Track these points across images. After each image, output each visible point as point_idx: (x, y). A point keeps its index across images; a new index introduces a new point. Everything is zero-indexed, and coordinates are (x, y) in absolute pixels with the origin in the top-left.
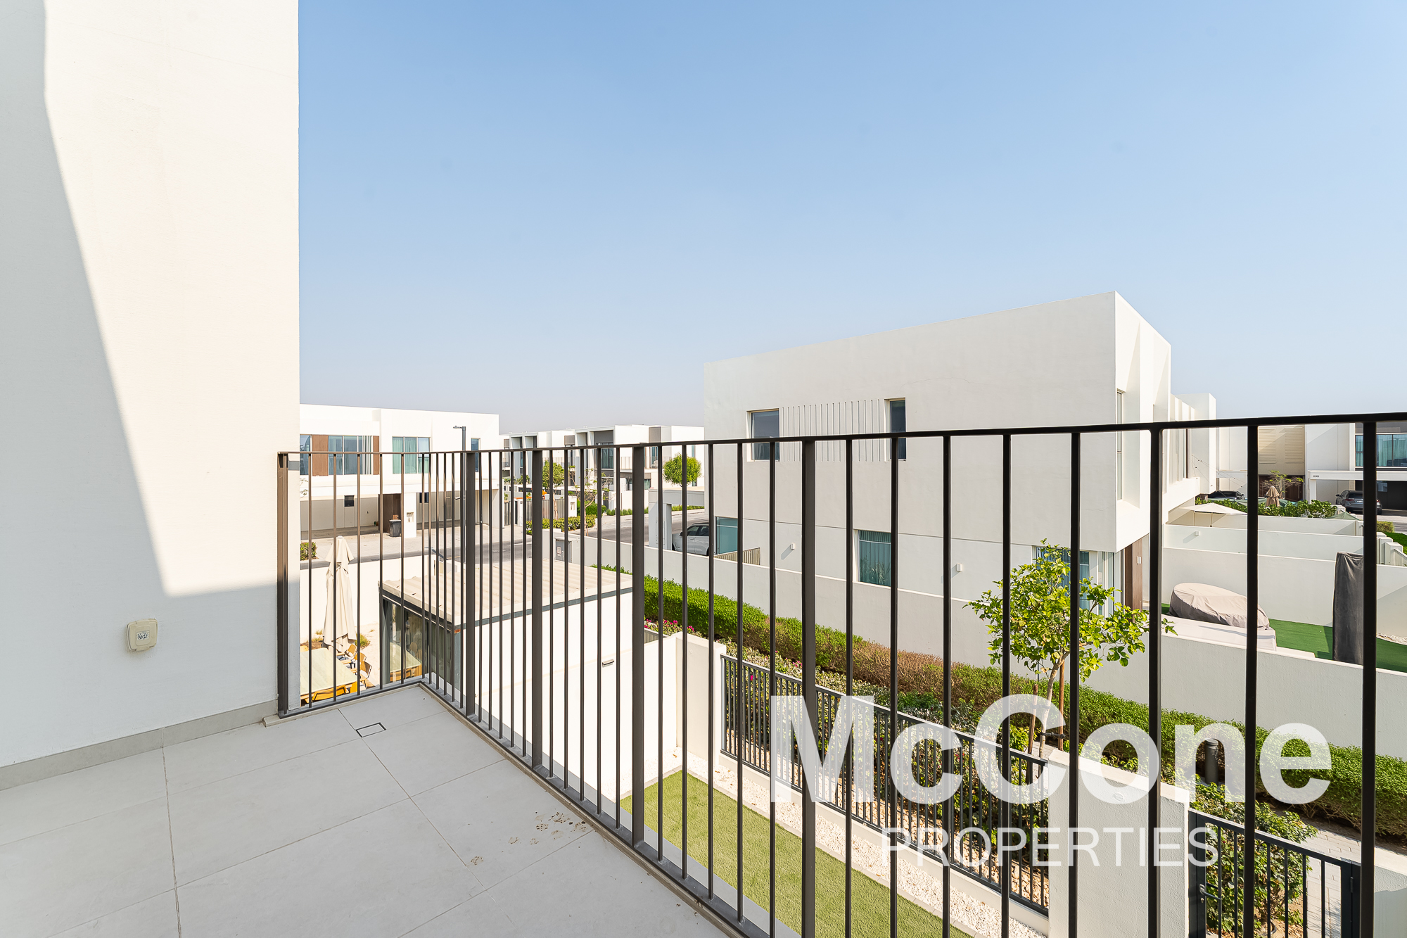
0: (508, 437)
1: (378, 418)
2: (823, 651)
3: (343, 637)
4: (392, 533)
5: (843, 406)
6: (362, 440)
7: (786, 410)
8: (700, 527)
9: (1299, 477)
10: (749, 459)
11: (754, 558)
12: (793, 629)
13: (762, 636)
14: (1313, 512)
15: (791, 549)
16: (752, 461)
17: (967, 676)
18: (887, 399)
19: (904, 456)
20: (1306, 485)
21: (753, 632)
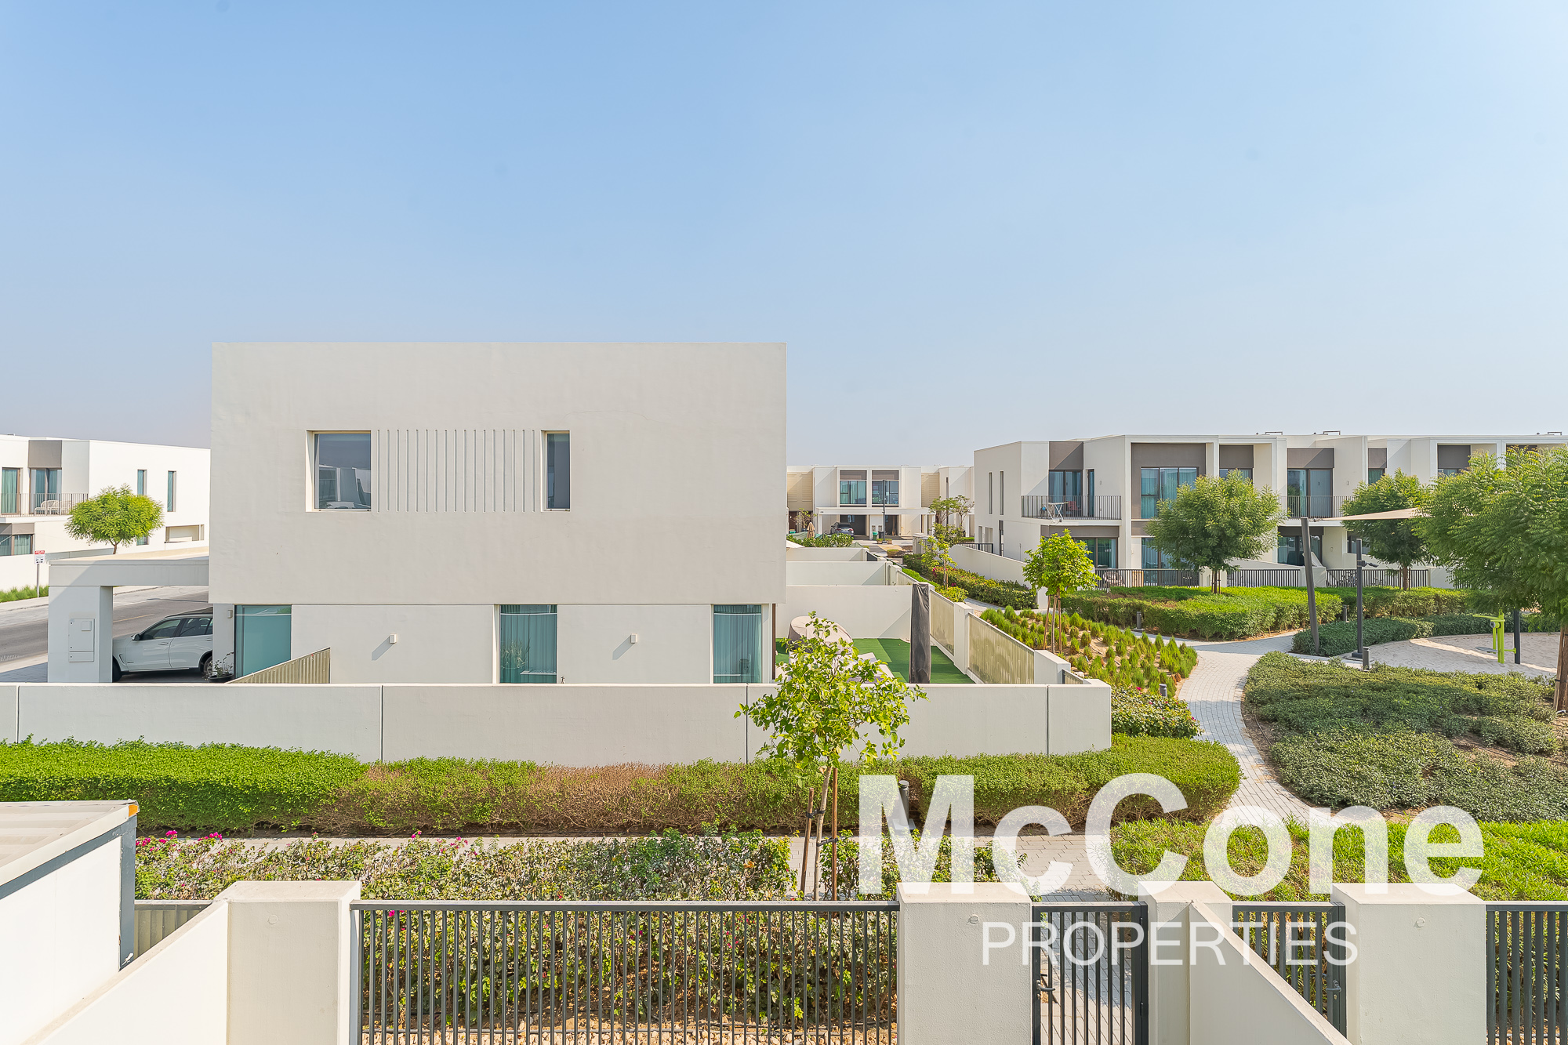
5: (480, 434)
7: (383, 434)
8: (184, 620)
9: (810, 513)
10: (310, 505)
11: (319, 667)
12: (424, 777)
13: (364, 804)
14: (841, 543)
15: (389, 643)
16: (317, 510)
17: (684, 781)
18: (545, 431)
19: (566, 505)
20: (815, 519)
21: (346, 803)
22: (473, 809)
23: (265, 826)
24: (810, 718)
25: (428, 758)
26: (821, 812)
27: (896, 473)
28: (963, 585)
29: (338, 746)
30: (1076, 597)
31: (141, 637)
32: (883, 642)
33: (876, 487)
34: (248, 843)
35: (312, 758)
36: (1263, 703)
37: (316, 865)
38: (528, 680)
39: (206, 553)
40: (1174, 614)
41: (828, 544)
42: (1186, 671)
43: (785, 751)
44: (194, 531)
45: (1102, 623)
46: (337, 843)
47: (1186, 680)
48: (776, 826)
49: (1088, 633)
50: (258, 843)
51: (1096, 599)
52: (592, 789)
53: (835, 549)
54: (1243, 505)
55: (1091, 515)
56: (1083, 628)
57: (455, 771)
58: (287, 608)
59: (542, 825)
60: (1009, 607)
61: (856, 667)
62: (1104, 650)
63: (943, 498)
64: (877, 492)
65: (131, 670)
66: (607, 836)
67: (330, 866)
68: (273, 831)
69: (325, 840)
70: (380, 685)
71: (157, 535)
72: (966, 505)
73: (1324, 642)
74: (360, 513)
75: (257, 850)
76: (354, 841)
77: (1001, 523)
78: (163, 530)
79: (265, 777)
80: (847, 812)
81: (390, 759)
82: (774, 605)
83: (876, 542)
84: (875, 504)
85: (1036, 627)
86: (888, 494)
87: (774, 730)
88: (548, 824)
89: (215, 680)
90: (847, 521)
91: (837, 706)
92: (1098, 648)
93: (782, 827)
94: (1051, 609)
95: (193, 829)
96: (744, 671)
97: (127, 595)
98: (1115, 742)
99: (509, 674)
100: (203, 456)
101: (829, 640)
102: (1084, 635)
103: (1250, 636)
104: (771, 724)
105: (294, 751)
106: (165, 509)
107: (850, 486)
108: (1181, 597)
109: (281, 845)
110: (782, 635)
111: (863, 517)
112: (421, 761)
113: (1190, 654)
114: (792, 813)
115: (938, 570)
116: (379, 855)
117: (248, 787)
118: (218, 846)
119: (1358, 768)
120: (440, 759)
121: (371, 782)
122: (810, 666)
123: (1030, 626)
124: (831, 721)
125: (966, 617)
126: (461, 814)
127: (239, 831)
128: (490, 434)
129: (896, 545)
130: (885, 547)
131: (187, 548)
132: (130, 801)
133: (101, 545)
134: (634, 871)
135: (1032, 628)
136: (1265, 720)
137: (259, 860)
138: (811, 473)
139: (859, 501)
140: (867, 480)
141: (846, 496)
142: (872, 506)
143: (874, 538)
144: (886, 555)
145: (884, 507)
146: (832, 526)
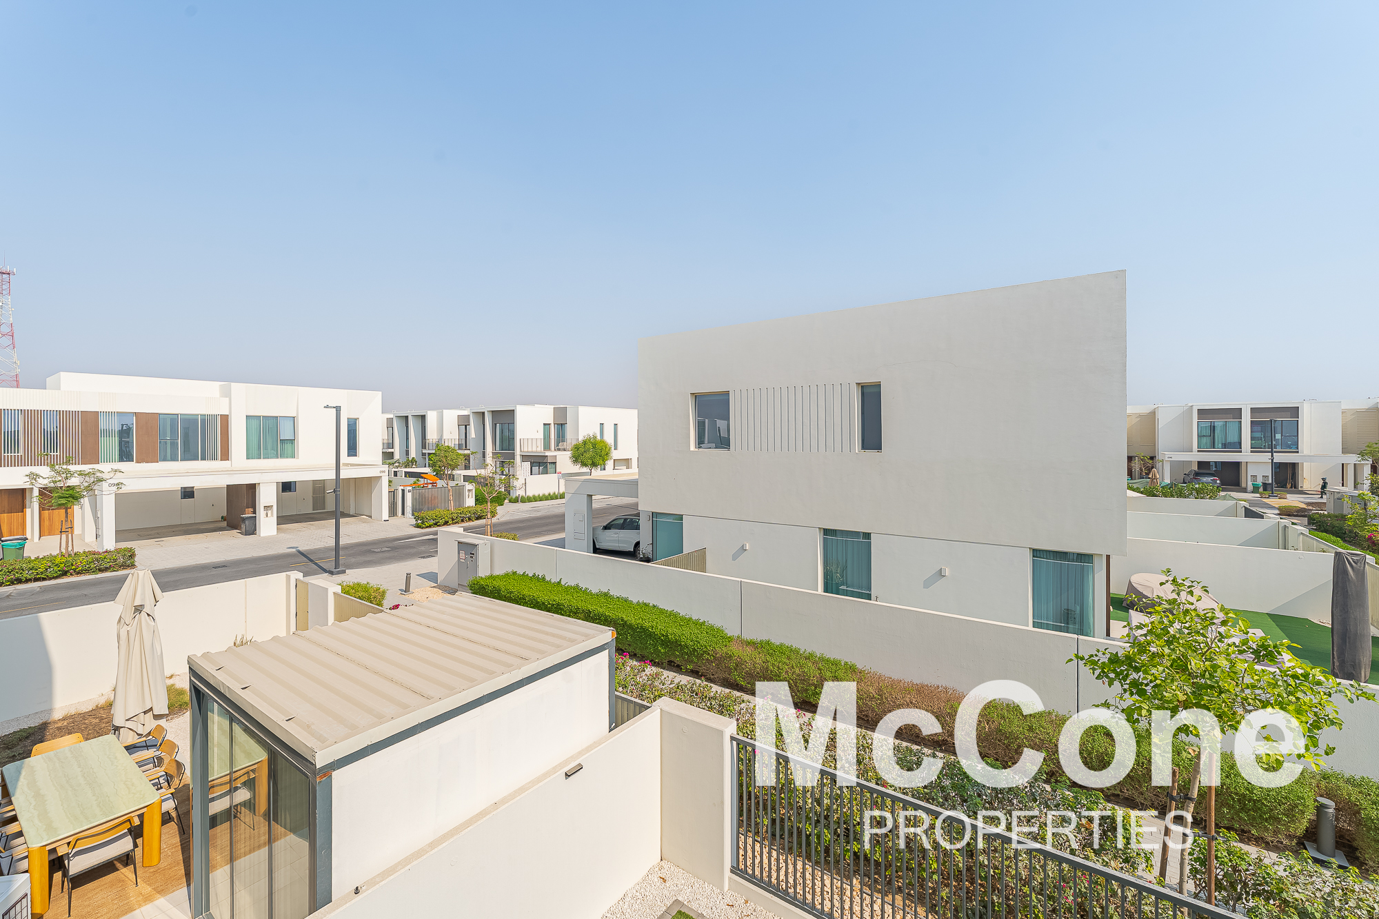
0: (391, 416)
1: (227, 394)
2: (813, 684)
3: (145, 713)
4: (244, 530)
5: (806, 389)
6: (206, 420)
7: (738, 393)
8: (625, 520)
9: (1152, 458)
10: (692, 448)
11: (698, 561)
12: (771, 655)
13: (732, 665)
14: (1200, 494)
15: (743, 549)
16: (697, 450)
17: (1003, 717)
18: (859, 384)
19: (878, 447)
20: (1159, 465)
21: (720, 660)
22: (807, 690)
23: (673, 664)
24: (1174, 687)
25: (773, 641)
26: (1191, 799)
27: (1295, 411)
29: (714, 620)
31: (606, 528)
32: (1273, 617)
33: (1258, 428)
34: (666, 673)
35: (699, 624)
37: (704, 700)
38: (846, 593)
39: (637, 477)
41: (1181, 495)
43: (1136, 716)
44: (627, 462)
46: (716, 689)
48: (1118, 795)
50: (672, 674)
52: (908, 700)
53: (1191, 501)
57: (793, 656)
58: (680, 517)
59: (863, 719)
61: (1245, 642)
64: (1258, 435)
65: (601, 547)
66: (925, 747)
67: (713, 703)
68: (677, 669)
69: (709, 684)
70: (740, 580)
71: (610, 464)
74: (721, 452)
75: (670, 679)
76: (727, 691)
78: (613, 461)
79: (673, 631)
80: (1226, 810)
81: (747, 636)
82: (1108, 557)
83: (1258, 495)
84: (1255, 448)
86: (1278, 436)
87: (1120, 690)
88: (868, 720)
89: (641, 560)
90: (1209, 469)
91: (1217, 682)
93: (1127, 799)
95: (635, 655)
96: (1070, 622)
97: (600, 501)
99: (831, 586)
100: (633, 414)
101: (1201, 606)
104: (1117, 683)
105: (687, 616)
106: (613, 448)
107: (1213, 428)
109: (684, 680)
110: (1119, 590)
111: (1237, 465)
112: (768, 643)
114: (1141, 786)
116: (743, 705)
117: (663, 635)
118: (650, 670)
120: (782, 645)
121: (736, 650)
122: (1172, 631)
124: (1206, 698)
126: (798, 691)
127: (658, 663)
128: (814, 389)
129: (1293, 500)
130: (1273, 501)
131: (624, 474)
132: (612, 628)
133: (585, 470)
134: (954, 787)
137: (671, 686)
138: (1153, 414)
139: (1224, 446)
140: (1242, 420)
141: (1208, 439)
142: (1252, 452)
143: (1255, 490)
144: (1277, 512)
145: (1272, 452)
146: (1185, 474)
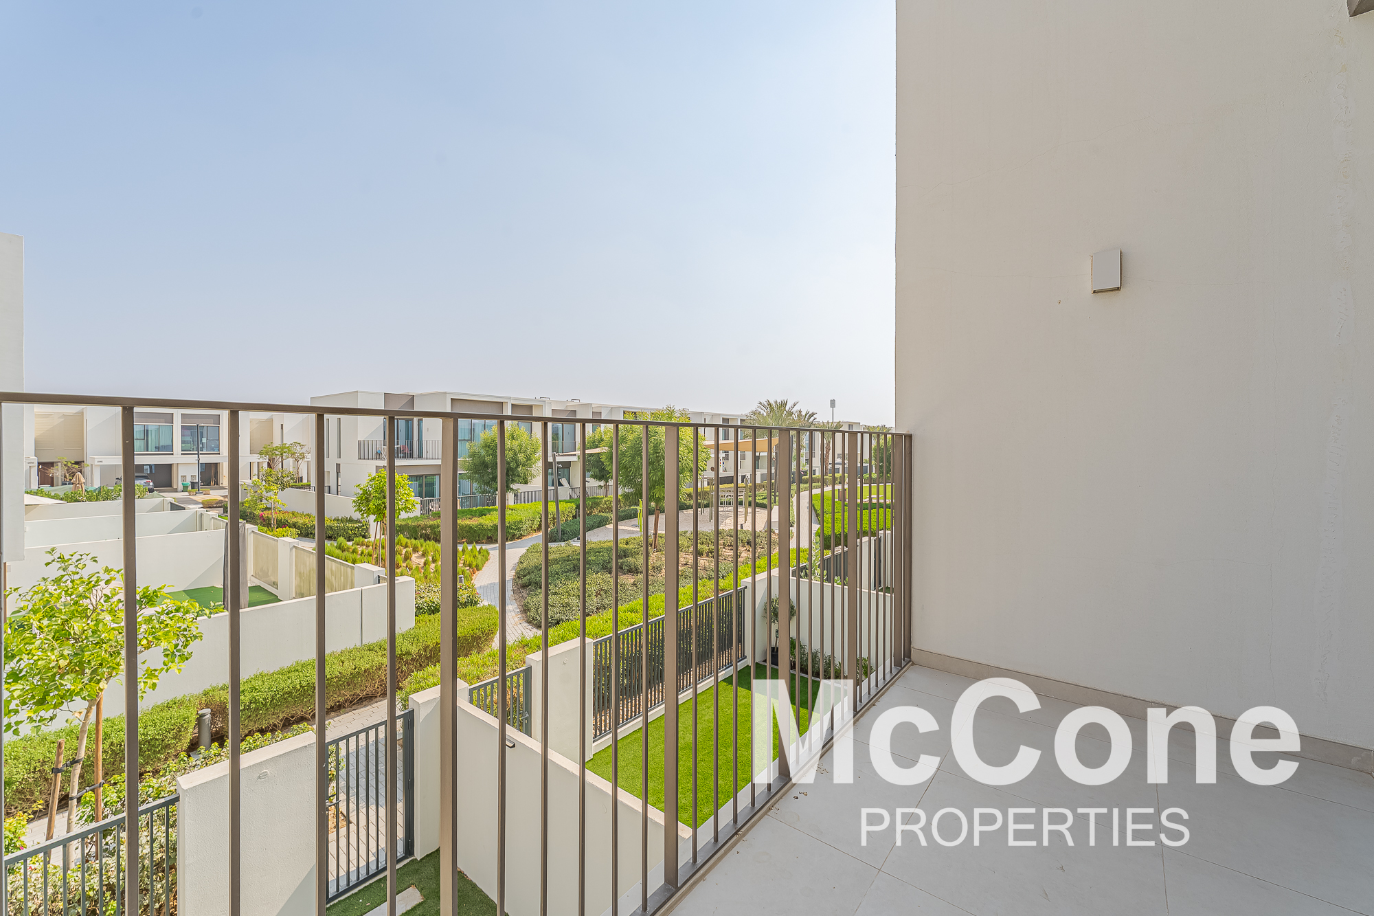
20: (87, 470)
28: (294, 526)
30: (403, 523)
33: (188, 432)
36: (525, 576)
40: (477, 527)
41: (108, 499)
42: (480, 566)
45: (422, 540)
47: (480, 571)
49: (410, 550)
51: (420, 523)
54: (520, 446)
55: (420, 456)
56: (406, 546)
60: (341, 539)
62: (423, 560)
63: (277, 443)
64: (188, 439)
72: (303, 451)
73: (564, 533)
77: (338, 466)
83: (187, 493)
84: (185, 451)
85: (366, 552)
86: (204, 440)
90: (143, 472)
92: (417, 561)
94: (383, 536)
98: (417, 622)
102: (407, 552)
103: (524, 536)
107: (146, 432)
108: (482, 514)
111: (169, 467)
113: (485, 553)
115: (266, 514)
119: (567, 600)
123: (360, 552)
125: (291, 549)
129: (214, 495)
130: (200, 498)
135: (362, 553)
136: (524, 586)
138: (82, 413)
139: (157, 448)
140: (174, 425)
141: (142, 442)
142: (182, 454)
143: (185, 489)
144: (201, 506)
145: (198, 454)
146: (118, 479)
